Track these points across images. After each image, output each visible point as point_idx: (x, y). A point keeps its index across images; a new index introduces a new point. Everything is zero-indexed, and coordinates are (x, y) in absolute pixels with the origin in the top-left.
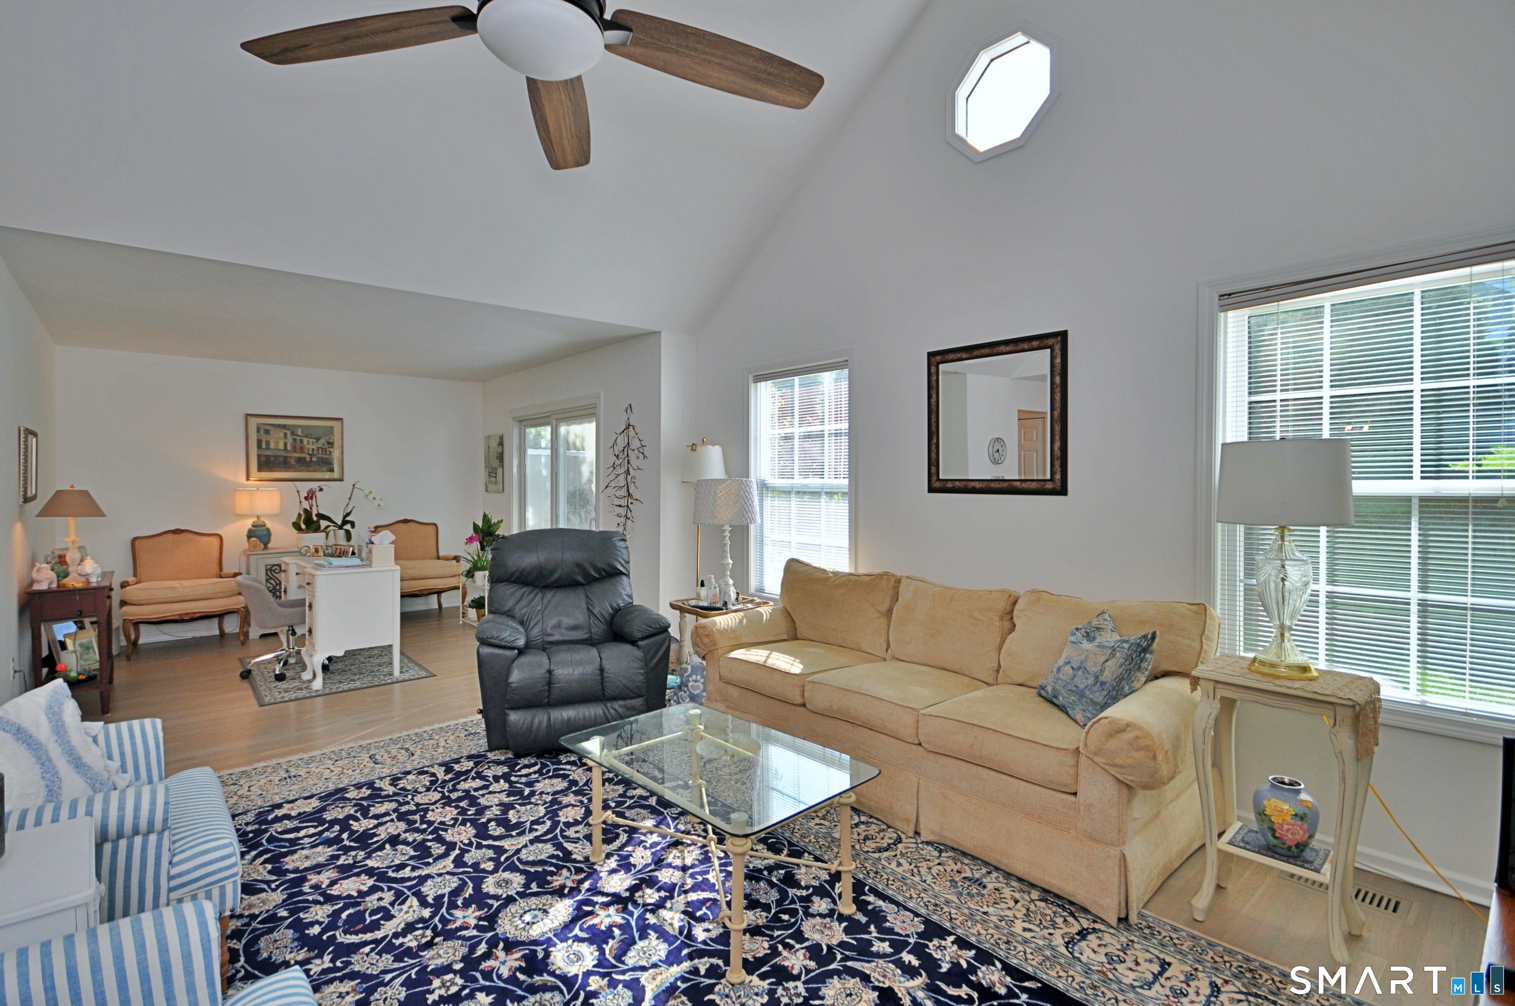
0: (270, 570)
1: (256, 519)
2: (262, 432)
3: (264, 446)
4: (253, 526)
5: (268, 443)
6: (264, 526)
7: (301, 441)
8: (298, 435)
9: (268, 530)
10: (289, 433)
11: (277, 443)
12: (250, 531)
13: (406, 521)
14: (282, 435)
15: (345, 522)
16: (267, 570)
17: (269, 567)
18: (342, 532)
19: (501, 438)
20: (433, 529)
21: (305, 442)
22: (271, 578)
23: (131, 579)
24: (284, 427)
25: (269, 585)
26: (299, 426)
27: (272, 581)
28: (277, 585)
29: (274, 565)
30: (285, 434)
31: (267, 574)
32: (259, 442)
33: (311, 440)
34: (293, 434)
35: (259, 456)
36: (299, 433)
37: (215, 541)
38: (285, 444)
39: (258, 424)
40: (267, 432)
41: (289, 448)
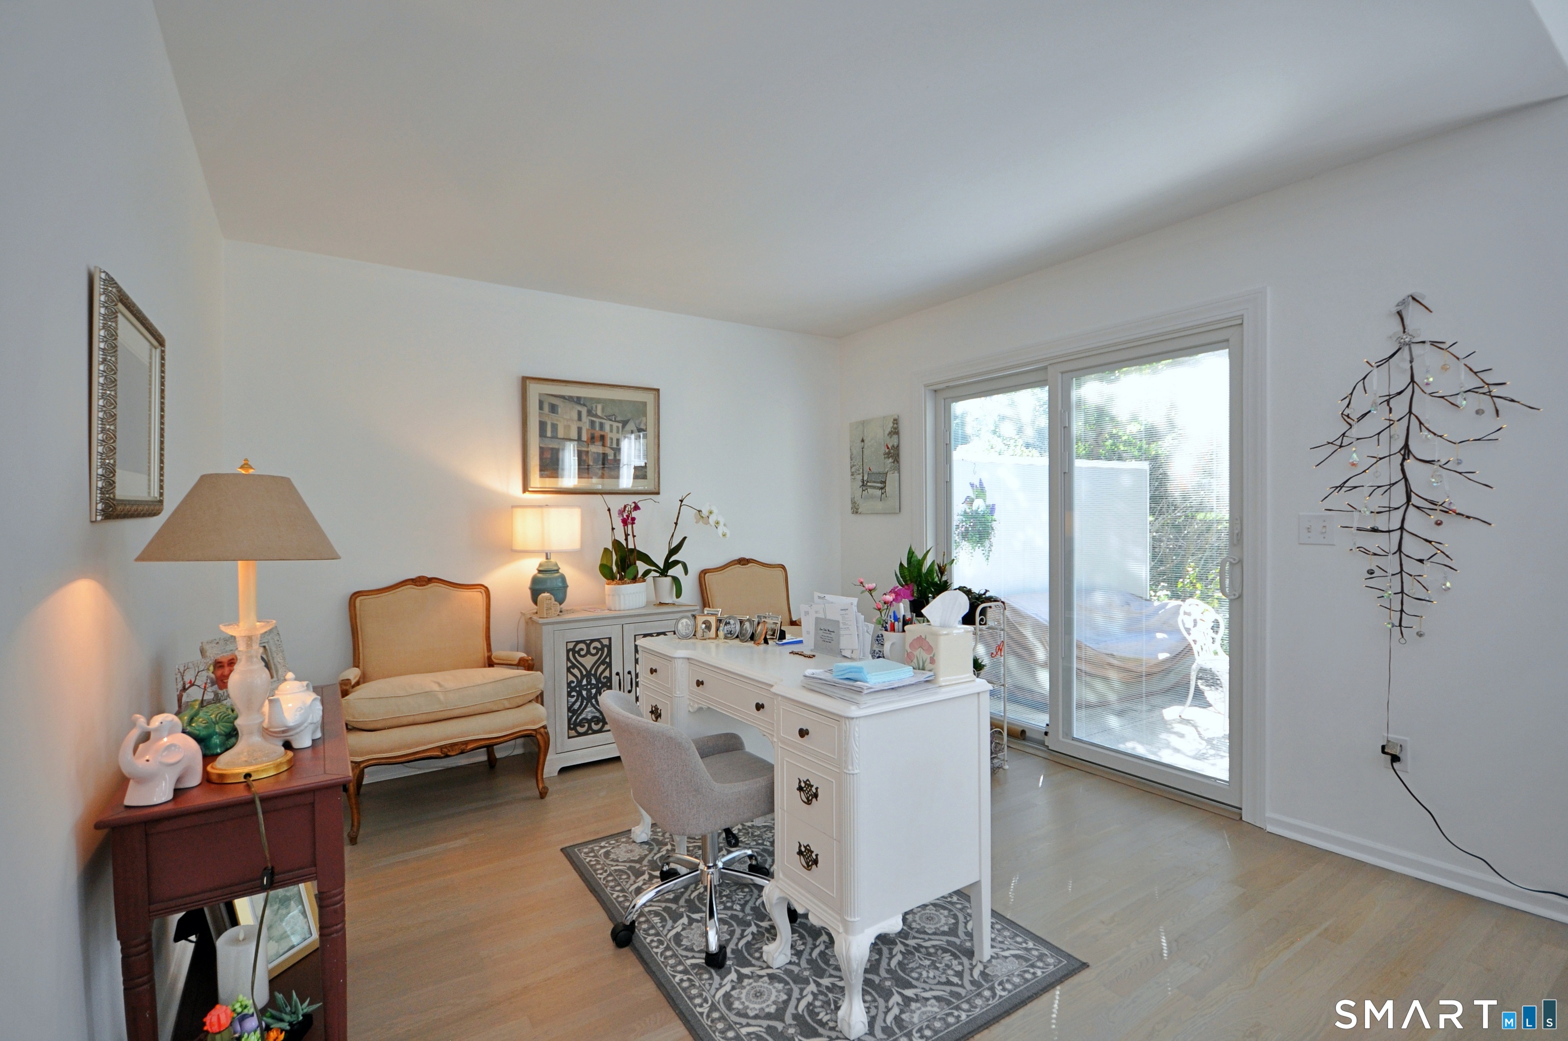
0: (573, 650)
1: (543, 559)
2: (546, 408)
3: (549, 434)
4: (540, 571)
5: (554, 427)
6: (557, 571)
7: (602, 425)
8: (596, 416)
9: (563, 578)
10: (584, 411)
11: (567, 427)
12: (535, 580)
13: (743, 562)
14: (575, 416)
15: (669, 565)
16: (568, 651)
17: (571, 646)
18: (668, 580)
19: (896, 421)
20: (780, 572)
21: (607, 428)
22: (574, 666)
23: (353, 674)
24: (578, 400)
25: (571, 678)
26: (598, 401)
27: (576, 671)
28: (583, 676)
29: (578, 643)
30: (580, 413)
31: (568, 659)
32: (542, 425)
33: (615, 425)
34: (590, 413)
35: (542, 450)
36: (599, 413)
37: (477, 597)
38: (580, 430)
39: (540, 395)
40: (553, 409)
41: (584, 438)
